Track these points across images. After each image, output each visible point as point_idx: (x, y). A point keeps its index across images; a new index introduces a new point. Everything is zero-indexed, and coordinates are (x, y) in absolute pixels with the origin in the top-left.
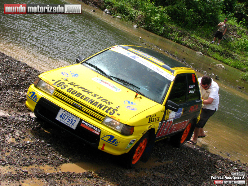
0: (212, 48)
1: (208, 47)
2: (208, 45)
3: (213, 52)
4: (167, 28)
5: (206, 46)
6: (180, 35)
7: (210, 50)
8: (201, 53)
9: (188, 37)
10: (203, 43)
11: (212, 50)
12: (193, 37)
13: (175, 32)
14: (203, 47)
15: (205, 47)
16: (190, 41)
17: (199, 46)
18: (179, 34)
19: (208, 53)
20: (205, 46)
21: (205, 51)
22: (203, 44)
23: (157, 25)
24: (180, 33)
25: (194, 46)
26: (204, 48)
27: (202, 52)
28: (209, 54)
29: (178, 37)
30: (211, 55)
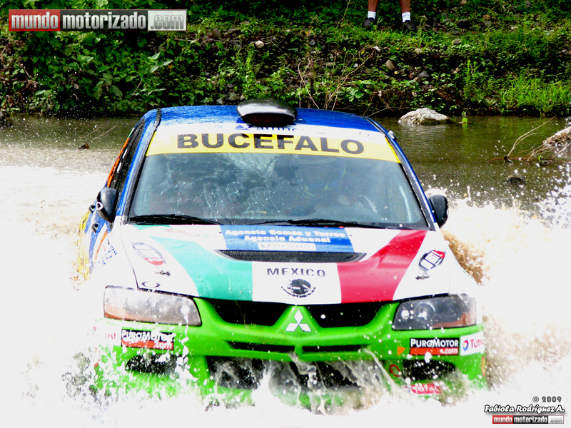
0: (476, 57)
1: (455, 60)
2: (450, 51)
3: (497, 75)
4: (177, 50)
5: (441, 61)
6: (267, 61)
7: (472, 73)
8: (426, 113)
9: (317, 51)
10: (418, 50)
11: (481, 69)
12: (345, 44)
13: (232, 53)
14: (430, 72)
15: (439, 71)
16: (339, 73)
17: (399, 78)
18: (256, 60)
19: (472, 93)
20: (435, 62)
21: (448, 90)
22: (421, 56)
23: (110, 58)
24: (261, 50)
25: (372, 89)
26: (435, 76)
27: (434, 106)
28: (480, 97)
29: (259, 76)
30: (490, 102)
